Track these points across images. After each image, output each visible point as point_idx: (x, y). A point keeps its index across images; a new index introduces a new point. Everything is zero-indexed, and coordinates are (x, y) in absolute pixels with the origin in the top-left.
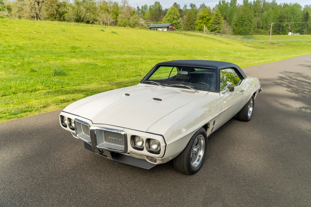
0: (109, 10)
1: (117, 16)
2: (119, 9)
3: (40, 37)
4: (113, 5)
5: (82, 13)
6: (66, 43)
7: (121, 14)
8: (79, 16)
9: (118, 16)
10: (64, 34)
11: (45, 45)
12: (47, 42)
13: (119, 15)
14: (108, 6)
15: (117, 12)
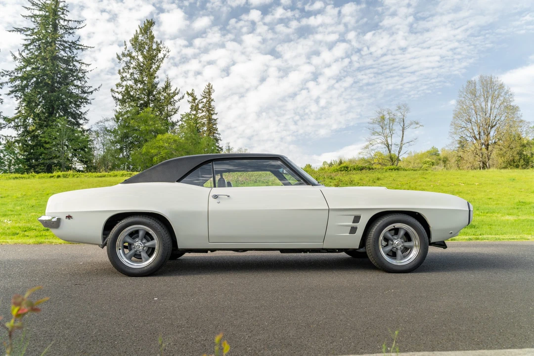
3: (470, 190)
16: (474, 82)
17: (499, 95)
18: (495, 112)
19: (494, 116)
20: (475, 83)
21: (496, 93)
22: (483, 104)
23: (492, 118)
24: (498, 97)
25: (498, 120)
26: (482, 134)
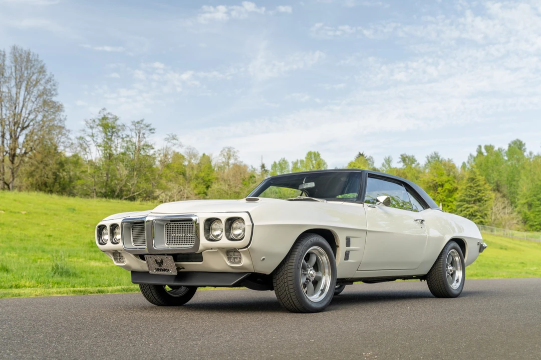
0: (188, 172)
1: (208, 187)
2: (214, 170)
3: (15, 221)
4: (198, 161)
5: (118, 180)
6: (76, 235)
7: (217, 184)
8: (109, 187)
9: (210, 189)
10: (73, 217)
11: (26, 239)
12: (32, 231)
13: (214, 185)
14: (186, 163)
15: (207, 179)
16: (3, 53)
17: (37, 82)
18: (30, 106)
19: (27, 112)
20: (4, 56)
21: (34, 77)
22: (14, 91)
23: (23, 114)
24: (35, 85)
25: (32, 120)
26: (8, 136)
